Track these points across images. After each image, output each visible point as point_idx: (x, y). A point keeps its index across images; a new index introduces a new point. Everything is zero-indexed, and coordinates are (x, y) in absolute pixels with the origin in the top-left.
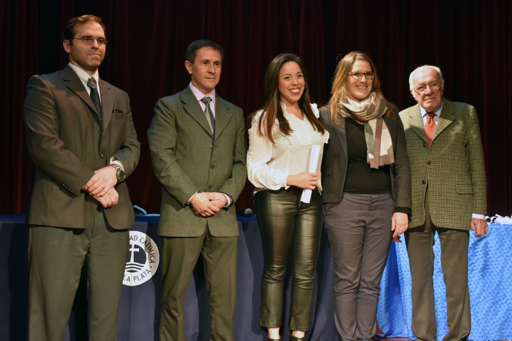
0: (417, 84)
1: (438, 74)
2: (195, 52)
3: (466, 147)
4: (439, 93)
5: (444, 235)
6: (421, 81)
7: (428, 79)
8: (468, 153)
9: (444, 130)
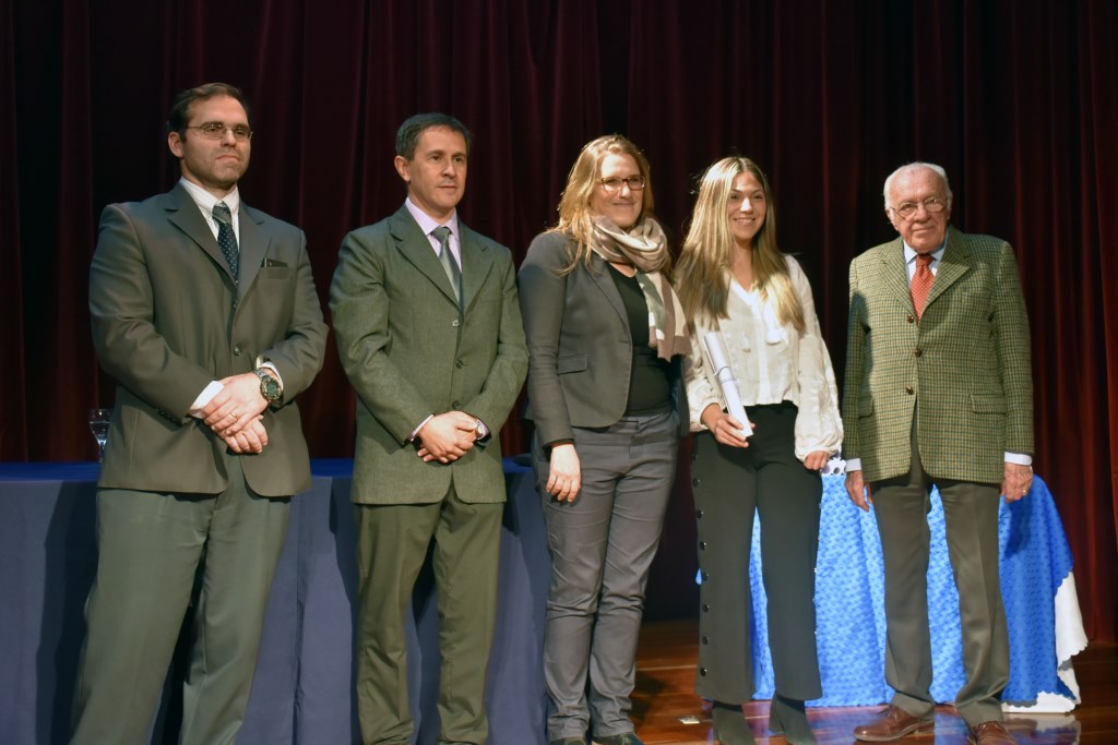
0: (899, 200)
2: (415, 136)
3: (990, 321)
4: (943, 217)
5: (950, 493)
6: (907, 194)
7: (921, 191)
8: (995, 333)
9: (947, 290)
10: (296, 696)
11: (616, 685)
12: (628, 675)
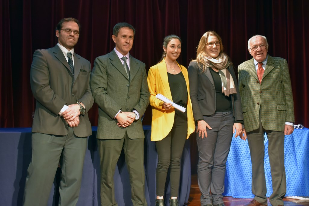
0: (252, 46)
1: (264, 39)
2: (118, 30)
3: (281, 83)
4: (266, 51)
5: (270, 135)
6: (255, 44)
7: (259, 43)
8: (283, 87)
9: (269, 73)
10: (93, 195)
11: (218, 191)
12: (222, 188)
